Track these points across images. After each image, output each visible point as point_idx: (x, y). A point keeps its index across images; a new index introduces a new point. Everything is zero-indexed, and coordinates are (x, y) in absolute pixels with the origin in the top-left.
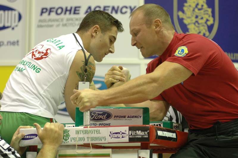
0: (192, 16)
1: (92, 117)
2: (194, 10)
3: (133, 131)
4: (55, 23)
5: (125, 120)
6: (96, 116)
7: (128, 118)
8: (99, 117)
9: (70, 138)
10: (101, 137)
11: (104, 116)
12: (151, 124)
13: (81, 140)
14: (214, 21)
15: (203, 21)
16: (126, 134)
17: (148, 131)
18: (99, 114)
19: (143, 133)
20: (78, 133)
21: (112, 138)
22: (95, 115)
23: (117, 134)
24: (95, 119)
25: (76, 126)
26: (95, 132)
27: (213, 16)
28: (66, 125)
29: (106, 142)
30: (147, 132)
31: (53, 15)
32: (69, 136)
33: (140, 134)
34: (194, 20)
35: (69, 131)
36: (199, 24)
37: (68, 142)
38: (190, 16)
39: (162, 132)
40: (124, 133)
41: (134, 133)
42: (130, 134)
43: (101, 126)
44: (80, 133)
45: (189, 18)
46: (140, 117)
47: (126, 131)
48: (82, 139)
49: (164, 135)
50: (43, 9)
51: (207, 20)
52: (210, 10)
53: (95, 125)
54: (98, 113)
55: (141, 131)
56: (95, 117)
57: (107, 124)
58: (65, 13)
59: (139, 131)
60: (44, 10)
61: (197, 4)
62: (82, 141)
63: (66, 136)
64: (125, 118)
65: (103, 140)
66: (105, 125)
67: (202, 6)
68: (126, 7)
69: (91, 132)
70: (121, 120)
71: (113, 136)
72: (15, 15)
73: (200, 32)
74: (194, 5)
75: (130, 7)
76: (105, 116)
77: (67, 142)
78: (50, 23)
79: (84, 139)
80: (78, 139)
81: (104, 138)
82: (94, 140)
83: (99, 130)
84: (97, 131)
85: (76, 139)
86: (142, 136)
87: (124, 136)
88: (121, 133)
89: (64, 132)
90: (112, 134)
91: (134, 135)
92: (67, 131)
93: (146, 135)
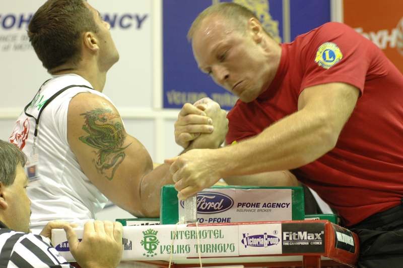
3: (291, 233)
5: (258, 211)
6: (203, 204)
7: (264, 208)
8: (208, 206)
9: (158, 247)
10: (224, 245)
11: (217, 203)
13: (182, 251)
16: (277, 239)
17: (323, 232)
19: (312, 235)
21: (247, 246)
22: (200, 202)
23: (258, 239)
24: (201, 210)
29: (236, 253)
30: (320, 234)
32: (158, 242)
33: (305, 238)
35: (157, 232)
37: (156, 254)
39: (341, 233)
40: (273, 237)
41: (293, 236)
42: (285, 239)
44: (179, 236)
46: (287, 206)
47: (275, 232)
48: (184, 248)
49: (343, 241)
53: (202, 220)
54: (206, 197)
55: (307, 233)
56: (200, 206)
57: (223, 220)
59: (302, 233)
62: (184, 252)
63: (150, 243)
64: (258, 208)
65: (228, 250)
66: (219, 220)
69: (201, 234)
70: (250, 211)
71: (250, 243)
77: (153, 254)
79: (189, 248)
80: (175, 249)
81: (230, 246)
82: (209, 251)
83: (220, 231)
84: (216, 232)
85: (171, 248)
86: (310, 241)
87: (271, 243)
88: (267, 237)
89: (145, 234)
90: (247, 238)
91: (293, 240)
92: (153, 234)
93: (317, 239)
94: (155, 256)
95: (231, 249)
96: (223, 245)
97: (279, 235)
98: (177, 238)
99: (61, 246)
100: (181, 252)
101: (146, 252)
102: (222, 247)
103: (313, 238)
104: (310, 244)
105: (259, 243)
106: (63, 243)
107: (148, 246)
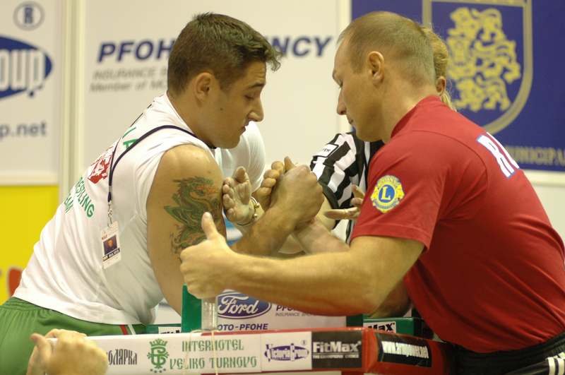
0: (469, 60)
1: (222, 309)
2: (472, 46)
3: (322, 343)
4: (135, 81)
6: (233, 307)
8: (239, 309)
9: (168, 361)
10: (244, 358)
12: (366, 325)
13: (195, 365)
14: (522, 71)
15: (496, 72)
16: (306, 351)
17: (360, 343)
18: (239, 302)
19: (348, 346)
20: (188, 349)
21: (271, 360)
22: (229, 304)
23: (283, 351)
24: (230, 314)
25: (183, 331)
26: (230, 346)
27: (520, 59)
28: (159, 328)
29: (257, 369)
30: (357, 345)
31: (129, 59)
32: (167, 355)
33: (339, 350)
34: (473, 69)
35: (166, 342)
36: (484, 79)
37: (165, 370)
38: (463, 60)
39: (394, 343)
40: (301, 348)
41: (324, 348)
42: (315, 351)
43: (243, 330)
44: (192, 347)
45: (460, 64)
47: (304, 342)
48: (198, 363)
49: (398, 353)
50: (104, 46)
51: (505, 70)
52: (511, 46)
53: (231, 327)
54: (237, 298)
55: (343, 343)
56: (228, 310)
57: (258, 326)
58: (159, 56)
59: (336, 343)
60: (108, 49)
61: (481, 32)
62: (197, 367)
63: (158, 356)
65: (249, 365)
66: (253, 327)
67: (493, 35)
68: (307, 40)
69: (218, 345)
70: (294, 315)
71: (274, 356)
72: (36, 61)
73: (487, 100)
74: (472, 34)
75: (317, 40)
76: (254, 307)
77: (161, 369)
78: (122, 81)
79: (203, 362)
80: (188, 363)
81: (250, 359)
82: (226, 366)
83: (240, 341)
84: (235, 342)
85: (183, 362)
86: (345, 354)
87: (299, 356)
88: (294, 349)
89: (152, 345)
90: (270, 350)
91: (324, 352)
92: (162, 345)
93: (353, 352)
94: (163, 372)
95: (251, 362)
96: (242, 359)
97: (308, 346)
98: (190, 350)
100: (194, 368)
101: (153, 367)
102: (241, 361)
104: (344, 357)
105: (284, 356)
107: (156, 359)
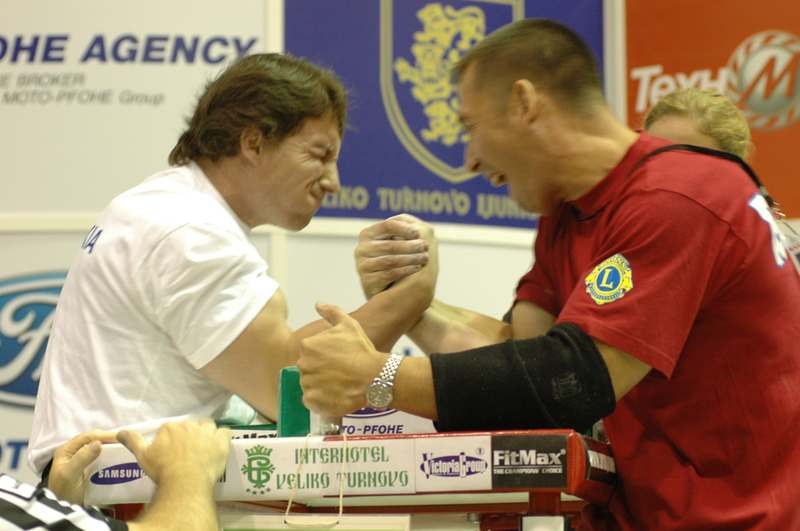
3: (508, 452)
9: (273, 477)
10: (390, 473)
13: (315, 484)
16: (483, 463)
17: (563, 452)
19: (545, 457)
20: (304, 460)
21: (431, 476)
23: (449, 463)
26: (369, 456)
29: (410, 488)
30: (559, 455)
32: (272, 469)
33: (533, 462)
37: (268, 490)
40: (476, 460)
41: (510, 459)
42: (497, 462)
43: (369, 433)
44: (310, 457)
47: (480, 450)
48: (319, 480)
53: (351, 430)
55: (537, 452)
59: (528, 453)
62: (318, 486)
63: (259, 470)
65: (397, 483)
66: (382, 430)
69: (350, 455)
77: (263, 489)
79: (328, 479)
80: (303, 480)
81: (399, 475)
82: (362, 484)
83: (383, 448)
84: (375, 450)
85: (296, 479)
86: (541, 467)
87: (473, 470)
88: (465, 460)
89: (249, 455)
90: (429, 461)
91: (511, 465)
92: (264, 454)
93: (554, 464)
94: (267, 493)
95: (401, 481)
96: (387, 474)
97: (486, 456)
98: (307, 462)
99: (101, 476)
100: (313, 486)
101: (251, 485)
102: (385, 477)
103: (546, 462)
104: (540, 471)
105: (451, 469)
106: (104, 470)
107: (255, 475)
